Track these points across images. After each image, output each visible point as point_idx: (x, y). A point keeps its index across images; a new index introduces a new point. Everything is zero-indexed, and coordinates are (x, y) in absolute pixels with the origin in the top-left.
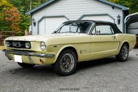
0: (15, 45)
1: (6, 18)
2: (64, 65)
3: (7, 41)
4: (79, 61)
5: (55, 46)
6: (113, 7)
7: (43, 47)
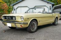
0: (7, 18)
1: (2, 8)
2: (32, 28)
3: (3, 16)
4: (38, 25)
5: (28, 19)
6: (48, 3)
7: (22, 19)
